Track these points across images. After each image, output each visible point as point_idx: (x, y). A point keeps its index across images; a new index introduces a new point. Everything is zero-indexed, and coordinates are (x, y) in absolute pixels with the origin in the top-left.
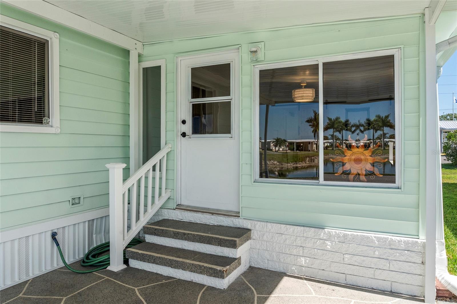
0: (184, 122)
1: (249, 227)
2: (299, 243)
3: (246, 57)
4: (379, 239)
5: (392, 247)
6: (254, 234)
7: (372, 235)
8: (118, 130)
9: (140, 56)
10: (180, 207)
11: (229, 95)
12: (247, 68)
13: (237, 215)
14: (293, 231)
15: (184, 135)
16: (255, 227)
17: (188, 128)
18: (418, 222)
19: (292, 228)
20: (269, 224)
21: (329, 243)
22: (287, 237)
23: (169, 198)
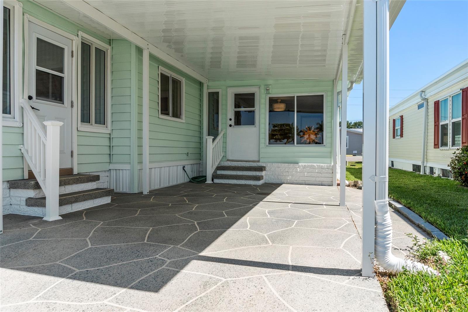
0: (231, 120)
1: (265, 166)
2: (286, 170)
3: (263, 91)
4: (317, 165)
5: (322, 168)
6: (267, 169)
7: (315, 164)
8: (197, 122)
9: (208, 86)
10: (228, 160)
11: (254, 107)
12: (263, 96)
13: (259, 161)
14: (284, 166)
15: (230, 126)
16: (267, 165)
17: (232, 122)
18: (331, 158)
19: (283, 165)
20: (274, 164)
21: (298, 169)
22: (282, 168)
23: (223, 156)
